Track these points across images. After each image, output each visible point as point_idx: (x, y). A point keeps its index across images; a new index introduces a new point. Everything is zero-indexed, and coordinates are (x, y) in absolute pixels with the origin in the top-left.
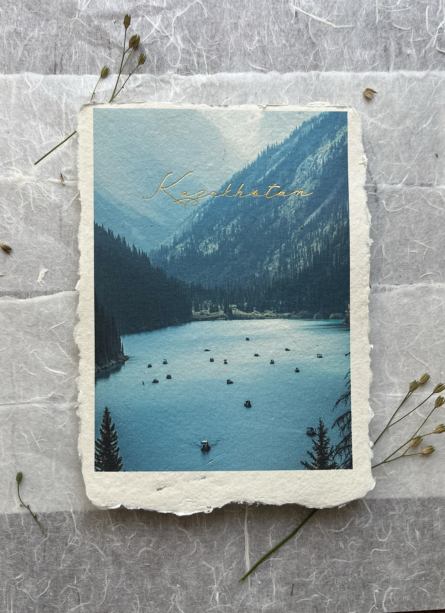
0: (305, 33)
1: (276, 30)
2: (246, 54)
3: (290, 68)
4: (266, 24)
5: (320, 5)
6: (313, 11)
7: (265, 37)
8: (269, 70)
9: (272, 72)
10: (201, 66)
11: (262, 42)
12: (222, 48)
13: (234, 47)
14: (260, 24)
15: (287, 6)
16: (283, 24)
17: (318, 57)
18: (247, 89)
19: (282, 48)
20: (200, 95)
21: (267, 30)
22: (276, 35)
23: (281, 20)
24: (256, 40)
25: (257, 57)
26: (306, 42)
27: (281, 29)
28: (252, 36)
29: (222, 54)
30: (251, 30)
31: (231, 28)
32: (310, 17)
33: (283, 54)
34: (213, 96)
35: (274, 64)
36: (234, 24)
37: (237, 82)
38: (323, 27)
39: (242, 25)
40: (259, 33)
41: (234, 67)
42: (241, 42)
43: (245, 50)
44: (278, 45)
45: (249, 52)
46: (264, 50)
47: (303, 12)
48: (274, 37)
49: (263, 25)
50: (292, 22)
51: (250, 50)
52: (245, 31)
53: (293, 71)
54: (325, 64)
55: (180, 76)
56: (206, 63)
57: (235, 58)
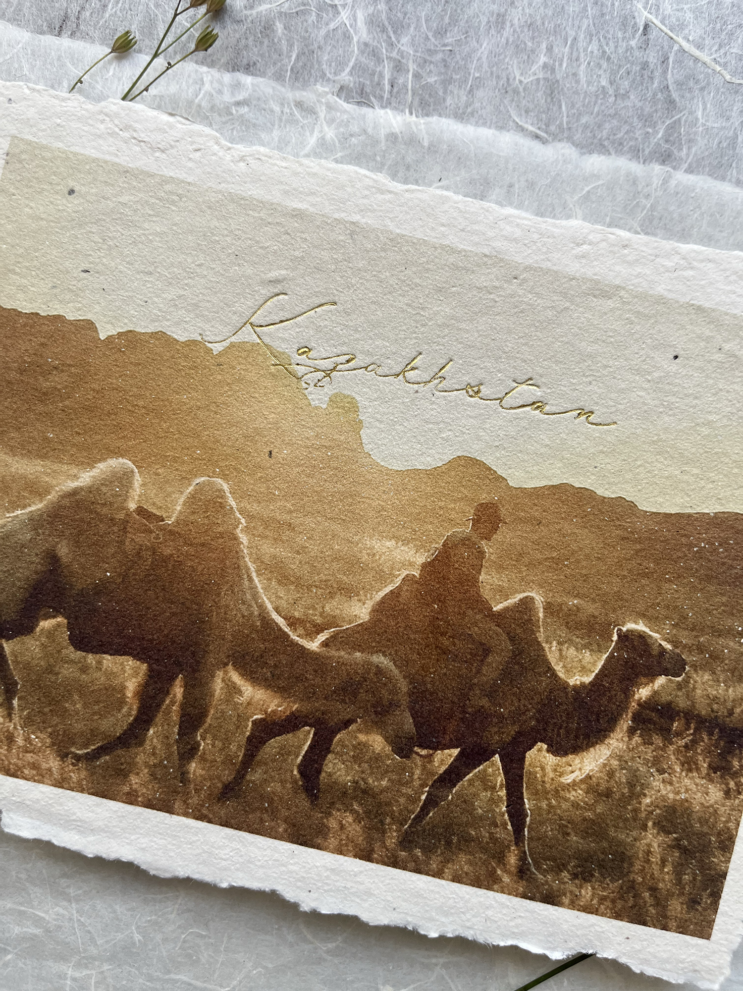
0: (657, 74)
1: (592, 52)
2: (508, 90)
3: (604, 146)
4: (572, 33)
5: (704, 24)
6: (687, 31)
7: (562, 60)
8: (553, 140)
9: (560, 145)
10: (398, 92)
11: (553, 70)
12: (457, 62)
13: (485, 66)
14: (557, 30)
15: (629, 7)
16: (611, 43)
17: (676, 135)
18: (491, 171)
19: (597, 96)
20: (378, 158)
21: (571, 47)
22: (589, 63)
23: (608, 32)
24: (541, 63)
25: (533, 101)
26: (655, 95)
27: (604, 52)
28: (533, 51)
29: (454, 76)
30: (533, 38)
31: (489, 22)
32: (676, 42)
33: (596, 110)
34: (408, 168)
35: (570, 129)
36: (498, 15)
37: (472, 148)
38: (701, 73)
39: (516, 21)
40: (550, 49)
41: (472, 114)
42: (504, 59)
43: (508, 79)
44: (588, 86)
45: (517, 87)
46: (552, 89)
47: (663, 28)
48: (583, 67)
49: (563, 33)
50: (633, 43)
51: (521, 82)
52: (518, 37)
53: (610, 154)
54: (688, 155)
55: (341, 103)
56: (410, 87)
57: (480, 93)
